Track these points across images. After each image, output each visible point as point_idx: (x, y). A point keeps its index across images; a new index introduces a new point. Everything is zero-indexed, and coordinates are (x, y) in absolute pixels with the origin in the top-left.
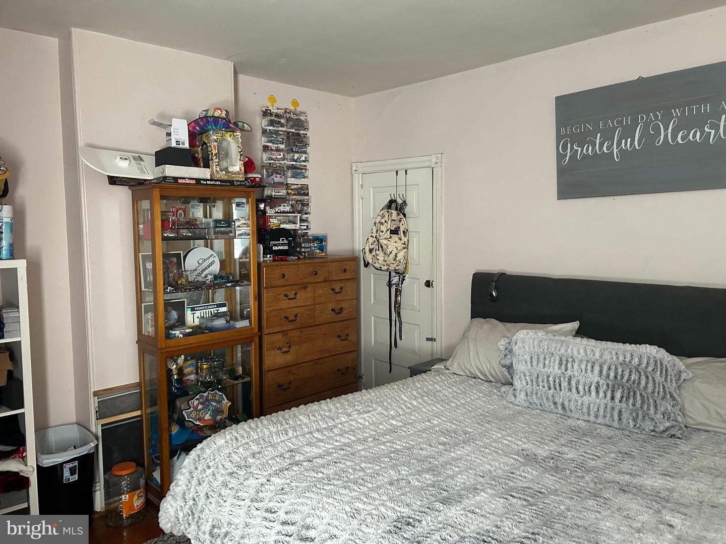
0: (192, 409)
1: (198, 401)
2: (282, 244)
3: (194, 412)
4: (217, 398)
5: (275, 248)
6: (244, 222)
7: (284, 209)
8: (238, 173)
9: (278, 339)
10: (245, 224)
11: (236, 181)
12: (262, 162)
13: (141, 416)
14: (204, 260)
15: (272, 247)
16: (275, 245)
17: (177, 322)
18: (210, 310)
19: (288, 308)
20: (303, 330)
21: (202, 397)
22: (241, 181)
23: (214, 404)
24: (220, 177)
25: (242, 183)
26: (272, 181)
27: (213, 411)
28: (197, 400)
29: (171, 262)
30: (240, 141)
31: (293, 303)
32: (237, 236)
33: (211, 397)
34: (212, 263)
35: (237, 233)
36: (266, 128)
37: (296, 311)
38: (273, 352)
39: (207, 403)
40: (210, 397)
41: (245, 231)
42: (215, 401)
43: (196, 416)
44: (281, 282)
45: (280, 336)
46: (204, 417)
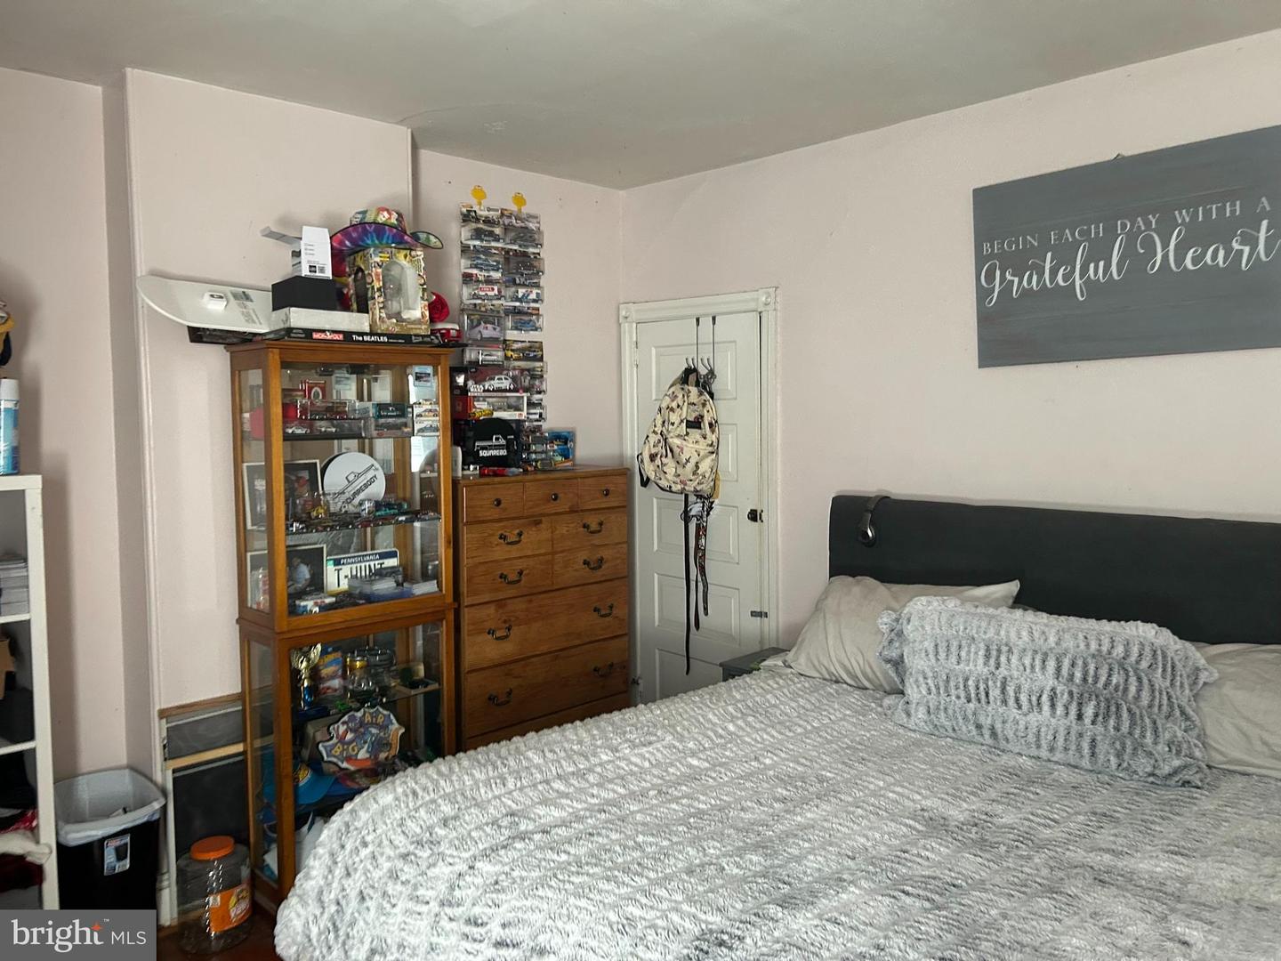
0: (335, 740)
1: (345, 727)
2: (495, 446)
3: (339, 744)
4: (380, 720)
5: (482, 453)
6: (430, 407)
7: (500, 385)
8: (418, 322)
9: (488, 615)
10: (430, 410)
11: (415, 335)
12: (462, 302)
13: (244, 753)
14: (358, 476)
15: (478, 451)
16: (484, 448)
17: (309, 585)
18: (367, 564)
19: (506, 560)
20: (533, 597)
21: (353, 718)
22: (423, 336)
23: (374, 731)
24: (387, 329)
25: (426, 339)
26: (479, 336)
27: (373, 743)
28: (344, 723)
29: (299, 479)
30: (423, 265)
31: (514, 551)
32: (416, 432)
33: (370, 718)
34: (371, 481)
35: (417, 427)
36: (469, 242)
37: (519, 565)
38: (480, 639)
39: (362, 730)
40: (368, 719)
41: (430, 422)
42: (376, 725)
43: (342, 753)
44: (495, 513)
45: (491, 610)
46: (357, 754)
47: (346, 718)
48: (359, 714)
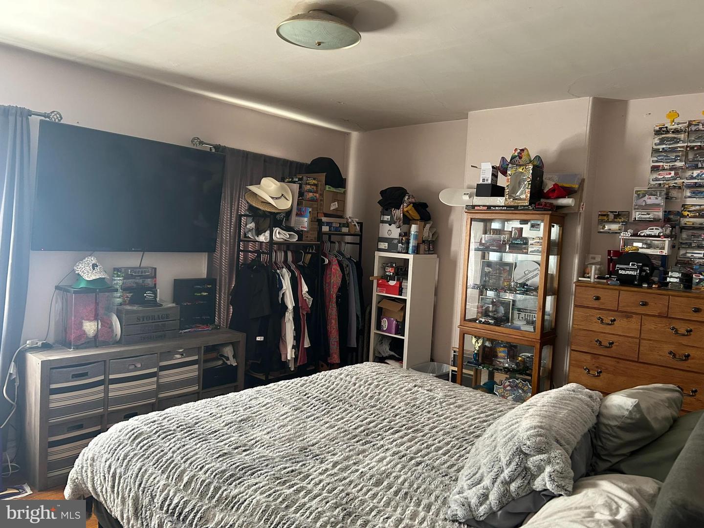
0: (502, 386)
1: (509, 383)
2: (631, 268)
3: (502, 389)
4: (525, 389)
7: (650, 233)
8: (525, 200)
9: (586, 360)
10: (538, 242)
11: (520, 206)
14: (530, 272)
15: (618, 270)
16: (622, 269)
17: (504, 316)
18: (534, 315)
19: (602, 333)
21: (514, 382)
22: (524, 206)
23: (520, 391)
26: (644, 203)
27: (517, 396)
28: (509, 382)
30: (531, 172)
31: (608, 329)
32: (529, 252)
33: (521, 386)
35: (530, 250)
37: (612, 339)
38: (579, 370)
39: (515, 388)
40: (520, 385)
42: (523, 390)
43: (502, 393)
45: (588, 357)
46: (508, 397)
47: (511, 380)
48: (517, 382)
